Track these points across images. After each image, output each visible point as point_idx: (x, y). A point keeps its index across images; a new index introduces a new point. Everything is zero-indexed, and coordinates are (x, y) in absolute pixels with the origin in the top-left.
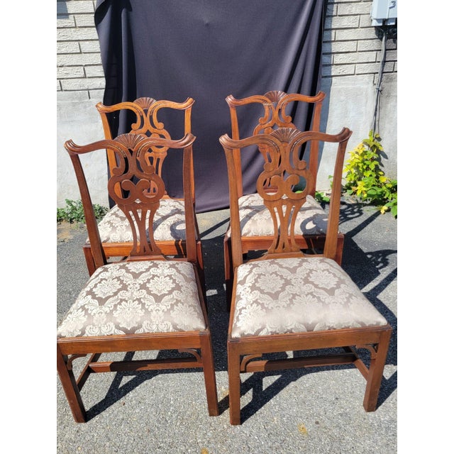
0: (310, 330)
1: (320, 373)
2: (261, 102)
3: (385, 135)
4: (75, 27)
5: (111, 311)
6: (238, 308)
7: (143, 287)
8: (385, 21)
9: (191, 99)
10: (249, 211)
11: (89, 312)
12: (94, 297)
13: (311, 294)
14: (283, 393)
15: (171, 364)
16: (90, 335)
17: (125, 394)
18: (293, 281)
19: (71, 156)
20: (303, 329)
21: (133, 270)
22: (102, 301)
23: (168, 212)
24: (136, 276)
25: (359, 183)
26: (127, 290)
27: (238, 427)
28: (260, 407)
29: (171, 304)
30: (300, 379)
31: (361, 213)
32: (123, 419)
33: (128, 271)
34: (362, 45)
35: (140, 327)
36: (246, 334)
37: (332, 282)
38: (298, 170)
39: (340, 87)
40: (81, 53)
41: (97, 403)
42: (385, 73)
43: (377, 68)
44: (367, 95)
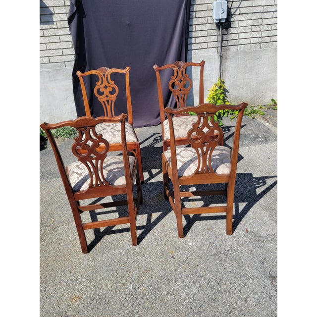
3: (226, 80)
4: (57, 28)
8: (220, 20)
9: (128, 67)
34: (210, 33)
40: (60, 42)
42: (223, 47)
43: (219, 44)
44: (215, 59)
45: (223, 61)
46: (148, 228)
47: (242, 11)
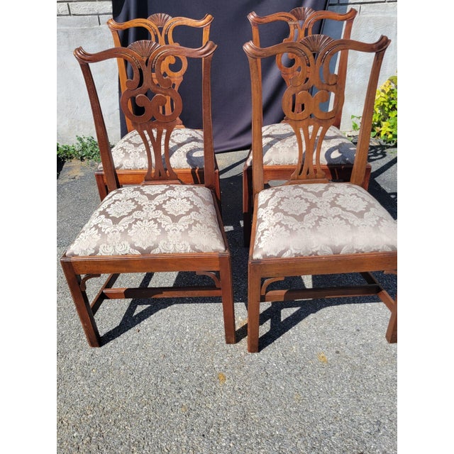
0: (336, 252)
1: (340, 306)
2: (286, 19)
5: (126, 230)
6: (259, 230)
7: (159, 207)
9: (210, 16)
10: (270, 139)
11: (103, 230)
12: (107, 216)
13: (339, 216)
14: (302, 324)
15: (187, 292)
16: (103, 254)
17: (139, 322)
18: (319, 205)
19: (81, 65)
20: (329, 252)
21: (148, 192)
22: (116, 221)
23: (184, 139)
24: (151, 197)
25: (383, 123)
26: (143, 211)
27: (256, 354)
28: (279, 336)
29: (189, 225)
30: (319, 312)
31: (384, 155)
32: (138, 345)
33: (142, 193)
35: (156, 246)
36: (268, 255)
37: (362, 206)
38: (328, 85)
39: (369, 16)
41: (111, 329)
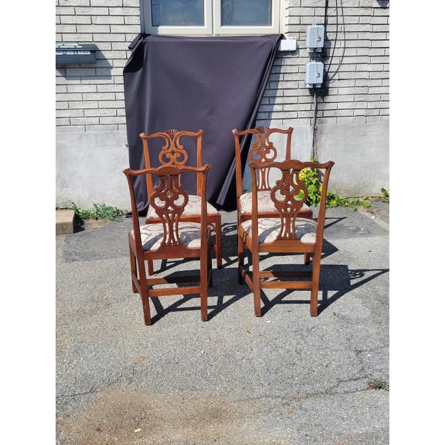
3: (321, 160)
4: (114, 84)
8: (314, 85)
9: (201, 130)
34: (301, 100)
40: (116, 100)
42: (317, 117)
43: (312, 114)
44: (306, 132)
45: (318, 136)
46: (220, 307)
47: (342, 76)
